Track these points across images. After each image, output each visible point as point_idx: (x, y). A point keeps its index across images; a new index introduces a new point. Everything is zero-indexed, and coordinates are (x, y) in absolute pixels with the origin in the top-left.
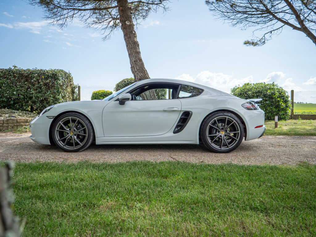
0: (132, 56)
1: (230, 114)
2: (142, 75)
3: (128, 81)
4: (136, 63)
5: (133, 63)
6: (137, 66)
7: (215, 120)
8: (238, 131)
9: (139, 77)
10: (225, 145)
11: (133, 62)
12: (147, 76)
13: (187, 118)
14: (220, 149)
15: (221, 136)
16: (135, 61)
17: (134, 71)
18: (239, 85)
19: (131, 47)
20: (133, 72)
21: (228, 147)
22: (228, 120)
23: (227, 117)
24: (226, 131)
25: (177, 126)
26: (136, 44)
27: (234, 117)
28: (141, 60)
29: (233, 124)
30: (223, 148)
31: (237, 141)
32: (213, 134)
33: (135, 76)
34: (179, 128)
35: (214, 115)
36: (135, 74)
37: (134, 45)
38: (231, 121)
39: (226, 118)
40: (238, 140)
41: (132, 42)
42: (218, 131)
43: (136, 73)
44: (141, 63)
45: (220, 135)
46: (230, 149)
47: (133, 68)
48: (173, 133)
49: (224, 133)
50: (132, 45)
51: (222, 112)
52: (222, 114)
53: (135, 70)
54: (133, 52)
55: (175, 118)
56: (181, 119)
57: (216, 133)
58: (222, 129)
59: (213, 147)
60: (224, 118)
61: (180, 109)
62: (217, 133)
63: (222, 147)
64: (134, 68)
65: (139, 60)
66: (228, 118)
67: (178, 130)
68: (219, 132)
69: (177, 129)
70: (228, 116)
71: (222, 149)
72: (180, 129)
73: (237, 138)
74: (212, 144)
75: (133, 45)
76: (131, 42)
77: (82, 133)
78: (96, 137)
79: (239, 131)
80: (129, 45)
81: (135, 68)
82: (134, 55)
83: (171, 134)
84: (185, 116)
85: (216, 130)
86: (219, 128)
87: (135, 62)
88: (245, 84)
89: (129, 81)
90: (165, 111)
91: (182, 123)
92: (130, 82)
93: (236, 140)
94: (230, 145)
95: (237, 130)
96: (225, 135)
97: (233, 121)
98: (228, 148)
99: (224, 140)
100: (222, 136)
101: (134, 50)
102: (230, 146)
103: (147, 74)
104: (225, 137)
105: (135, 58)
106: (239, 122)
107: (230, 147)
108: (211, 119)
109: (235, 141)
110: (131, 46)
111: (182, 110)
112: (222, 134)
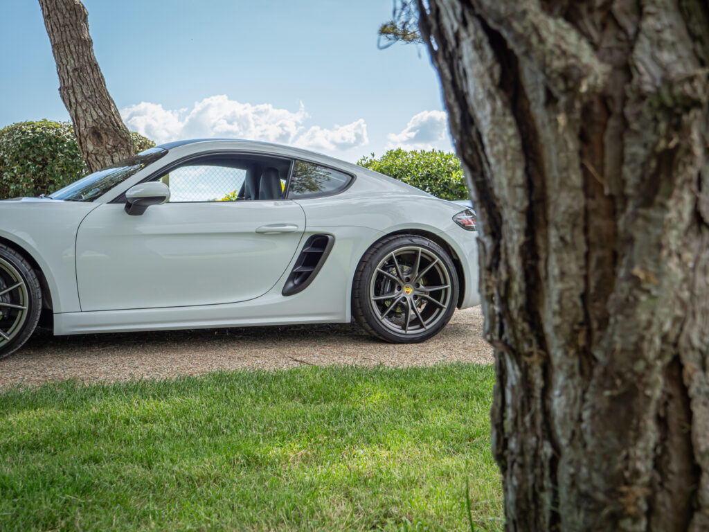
0: (67, 51)
1: (426, 242)
2: (101, 114)
3: (33, 130)
4: (79, 76)
5: (71, 74)
6: (85, 87)
7: (392, 257)
8: (446, 283)
9: (91, 120)
10: (416, 322)
11: (70, 70)
12: (118, 120)
13: (322, 253)
14: (403, 332)
15: (405, 299)
16: (75, 70)
17: (73, 100)
18: (373, 155)
19: (61, 20)
20: (69, 106)
21: (422, 326)
22: (421, 257)
23: (420, 249)
24: (418, 285)
25: (294, 275)
26: (79, 15)
27: (438, 248)
28: (95, 67)
29: (433, 267)
30: (412, 331)
31: (444, 311)
32: (383, 294)
33: (76, 118)
34: (296, 282)
35: (387, 243)
36: (75, 111)
37: (74, 18)
38: (428, 258)
39: (417, 252)
40: (446, 306)
41: (64, 4)
42: (396, 286)
43: (79, 109)
44: (96, 77)
45: (402, 295)
46: (427, 332)
47: (70, 91)
48: (281, 296)
49: (411, 290)
50: (68, 16)
51: (406, 236)
52: (407, 241)
53: (76, 99)
54: (69, 38)
55: (288, 253)
56: (303, 254)
57: (392, 290)
58: (408, 280)
59: (386, 327)
60: (414, 252)
61: (301, 229)
62: (396, 291)
63: (409, 328)
64: (74, 92)
65: (90, 65)
66: (422, 252)
67: (295, 286)
68: (400, 288)
69: (291, 285)
70: (422, 247)
71: (408, 332)
72: (301, 282)
73: (444, 303)
74: (383, 321)
75: (71, 17)
76: (63, 7)
77: (7, 303)
78: (54, 312)
79: (449, 286)
80: (56, 15)
81: (78, 91)
82: (73, 49)
83: (276, 297)
84: (313, 246)
85: (393, 283)
86: (401, 279)
87: (76, 74)
88: (390, 153)
89: (38, 130)
90: (261, 233)
91: (305, 265)
92: (44, 135)
93: (441, 308)
94: (426, 322)
95: (443, 282)
96: (415, 297)
97: (434, 260)
98: (423, 330)
99: (413, 308)
100: (408, 298)
101: (73, 33)
102: (427, 325)
103: (116, 112)
104: (416, 301)
105: (79, 61)
106: (449, 261)
107: (428, 327)
108: (381, 254)
109: (438, 310)
110: (64, 17)
111: (308, 229)
112: (408, 292)
